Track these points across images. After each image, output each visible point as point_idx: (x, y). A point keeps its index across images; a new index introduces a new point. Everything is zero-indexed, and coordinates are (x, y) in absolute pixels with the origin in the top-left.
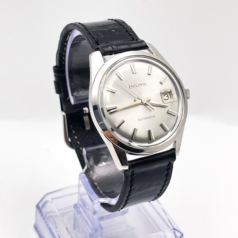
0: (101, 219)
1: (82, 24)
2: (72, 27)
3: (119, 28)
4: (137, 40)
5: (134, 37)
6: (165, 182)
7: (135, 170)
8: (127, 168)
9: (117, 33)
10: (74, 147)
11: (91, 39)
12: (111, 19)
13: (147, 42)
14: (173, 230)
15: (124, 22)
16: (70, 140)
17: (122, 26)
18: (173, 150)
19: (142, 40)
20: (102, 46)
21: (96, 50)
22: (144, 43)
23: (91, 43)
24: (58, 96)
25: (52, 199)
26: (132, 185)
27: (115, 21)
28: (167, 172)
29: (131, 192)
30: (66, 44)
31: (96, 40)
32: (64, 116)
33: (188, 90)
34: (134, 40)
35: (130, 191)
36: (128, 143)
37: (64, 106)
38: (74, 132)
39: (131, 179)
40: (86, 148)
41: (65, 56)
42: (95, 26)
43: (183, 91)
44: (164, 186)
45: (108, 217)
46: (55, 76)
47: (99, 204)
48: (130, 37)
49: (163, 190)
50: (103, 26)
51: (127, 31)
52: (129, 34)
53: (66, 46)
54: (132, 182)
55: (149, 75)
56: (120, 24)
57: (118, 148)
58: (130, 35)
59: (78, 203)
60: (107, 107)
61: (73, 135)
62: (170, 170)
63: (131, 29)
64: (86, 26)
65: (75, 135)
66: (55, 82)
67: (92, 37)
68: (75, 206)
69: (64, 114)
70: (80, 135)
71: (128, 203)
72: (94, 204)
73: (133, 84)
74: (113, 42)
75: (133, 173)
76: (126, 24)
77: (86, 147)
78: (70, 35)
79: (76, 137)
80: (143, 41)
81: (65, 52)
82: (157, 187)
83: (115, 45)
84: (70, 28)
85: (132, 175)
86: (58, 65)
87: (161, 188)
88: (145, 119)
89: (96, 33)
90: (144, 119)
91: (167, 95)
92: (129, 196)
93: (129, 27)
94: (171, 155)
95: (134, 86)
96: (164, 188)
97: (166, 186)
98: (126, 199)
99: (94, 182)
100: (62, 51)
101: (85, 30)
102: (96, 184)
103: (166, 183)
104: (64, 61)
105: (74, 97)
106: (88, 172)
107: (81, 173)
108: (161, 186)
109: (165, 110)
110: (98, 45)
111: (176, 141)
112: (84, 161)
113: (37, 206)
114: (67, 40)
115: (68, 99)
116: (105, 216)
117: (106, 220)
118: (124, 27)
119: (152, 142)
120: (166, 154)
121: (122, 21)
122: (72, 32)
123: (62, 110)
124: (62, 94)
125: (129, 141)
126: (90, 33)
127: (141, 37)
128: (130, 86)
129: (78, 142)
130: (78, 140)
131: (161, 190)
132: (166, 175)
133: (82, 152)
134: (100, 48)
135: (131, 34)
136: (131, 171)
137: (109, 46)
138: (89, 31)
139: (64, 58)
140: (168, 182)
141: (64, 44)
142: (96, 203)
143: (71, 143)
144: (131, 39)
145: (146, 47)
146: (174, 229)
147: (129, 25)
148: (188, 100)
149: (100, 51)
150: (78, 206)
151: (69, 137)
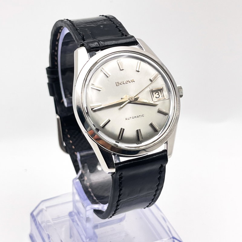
0: (96, 227)
1: (70, 21)
2: (60, 24)
3: (108, 24)
4: (126, 36)
5: (124, 33)
6: (158, 186)
7: (123, 173)
8: (114, 170)
9: (106, 29)
10: (68, 152)
11: (77, 35)
12: (102, 15)
13: (137, 37)
14: (172, 239)
15: (115, 18)
16: (65, 144)
17: (112, 21)
18: (165, 151)
19: (132, 35)
20: (87, 42)
21: (81, 46)
22: (133, 38)
23: (77, 39)
24: (52, 98)
25: (47, 207)
26: (121, 190)
27: (105, 17)
28: (159, 176)
29: (121, 197)
30: (57, 43)
31: (82, 36)
32: (58, 119)
33: (180, 88)
34: (124, 36)
35: (120, 195)
36: (115, 144)
37: (59, 109)
38: (69, 136)
39: (120, 182)
40: (79, 153)
41: (57, 56)
42: (84, 22)
43: (174, 89)
44: (157, 190)
45: (102, 225)
46: (49, 77)
47: (92, 210)
48: (119, 32)
49: (157, 195)
50: (91, 22)
51: (117, 27)
52: (118, 30)
53: (57, 46)
54: (121, 186)
55: (138, 71)
56: (110, 20)
57: (104, 149)
58: (120, 31)
59: (73, 211)
60: (91, 105)
61: (68, 140)
62: (163, 173)
63: (121, 24)
64: (73, 22)
65: (70, 139)
66: (48, 84)
67: (79, 33)
68: (70, 214)
69: (58, 117)
70: (75, 140)
71: (118, 209)
72: (86, 211)
73: (120, 81)
74: (101, 38)
75: (121, 176)
76: (117, 19)
77: (80, 151)
78: (60, 33)
79: (71, 142)
80: (133, 37)
81: (57, 51)
82: (150, 192)
83: (102, 41)
84: (58, 25)
85: (121, 178)
86: (51, 65)
87: (155, 193)
88: (133, 118)
89: (83, 29)
90: (131, 118)
91: (158, 93)
92: (119, 201)
93: (120, 22)
94: (163, 157)
95: (121, 84)
96: (158, 192)
97: (159, 191)
98: (116, 204)
99: (88, 188)
100: (53, 51)
101: (71, 26)
102: (90, 190)
103: (160, 187)
104: (57, 61)
105: (67, 99)
106: (82, 178)
107: (75, 179)
108: (154, 191)
109: (156, 109)
110: (84, 40)
111: (167, 141)
112: (78, 166)
113: (32, 214)
114: (58, 39)
115: (62, 101)
116: (99, 223)
117: (100, 228)
118: (114, 23)
119: (141, 143)
120: (157, 155)
121: (113, 16)
122: (62, 30)
123: (57, 113)
124: (56, 96)
125: (116, 142)
126: (77, 29)
127: (131, 32)
128: (117, 83)
129: (73, 147)
130: (72, 144)
131: (155, 195)
132: (158, 178)
133: (76, 156)
134: (85, 43)
135: (121, 29)
136: (119, 174)
137: (95, 42)
138: (76, 26)
139: (56, 58)
140: (162, 186)
141: (56, 43)
142: (88, 210)
143: (65, 147)
144: (121, 34)
145: (135, 43)
146: (174, 238)
147: (119, 21)
148: (181, 99)
149: (85, 47)
150: (73, 213)
151: (64, 140)
